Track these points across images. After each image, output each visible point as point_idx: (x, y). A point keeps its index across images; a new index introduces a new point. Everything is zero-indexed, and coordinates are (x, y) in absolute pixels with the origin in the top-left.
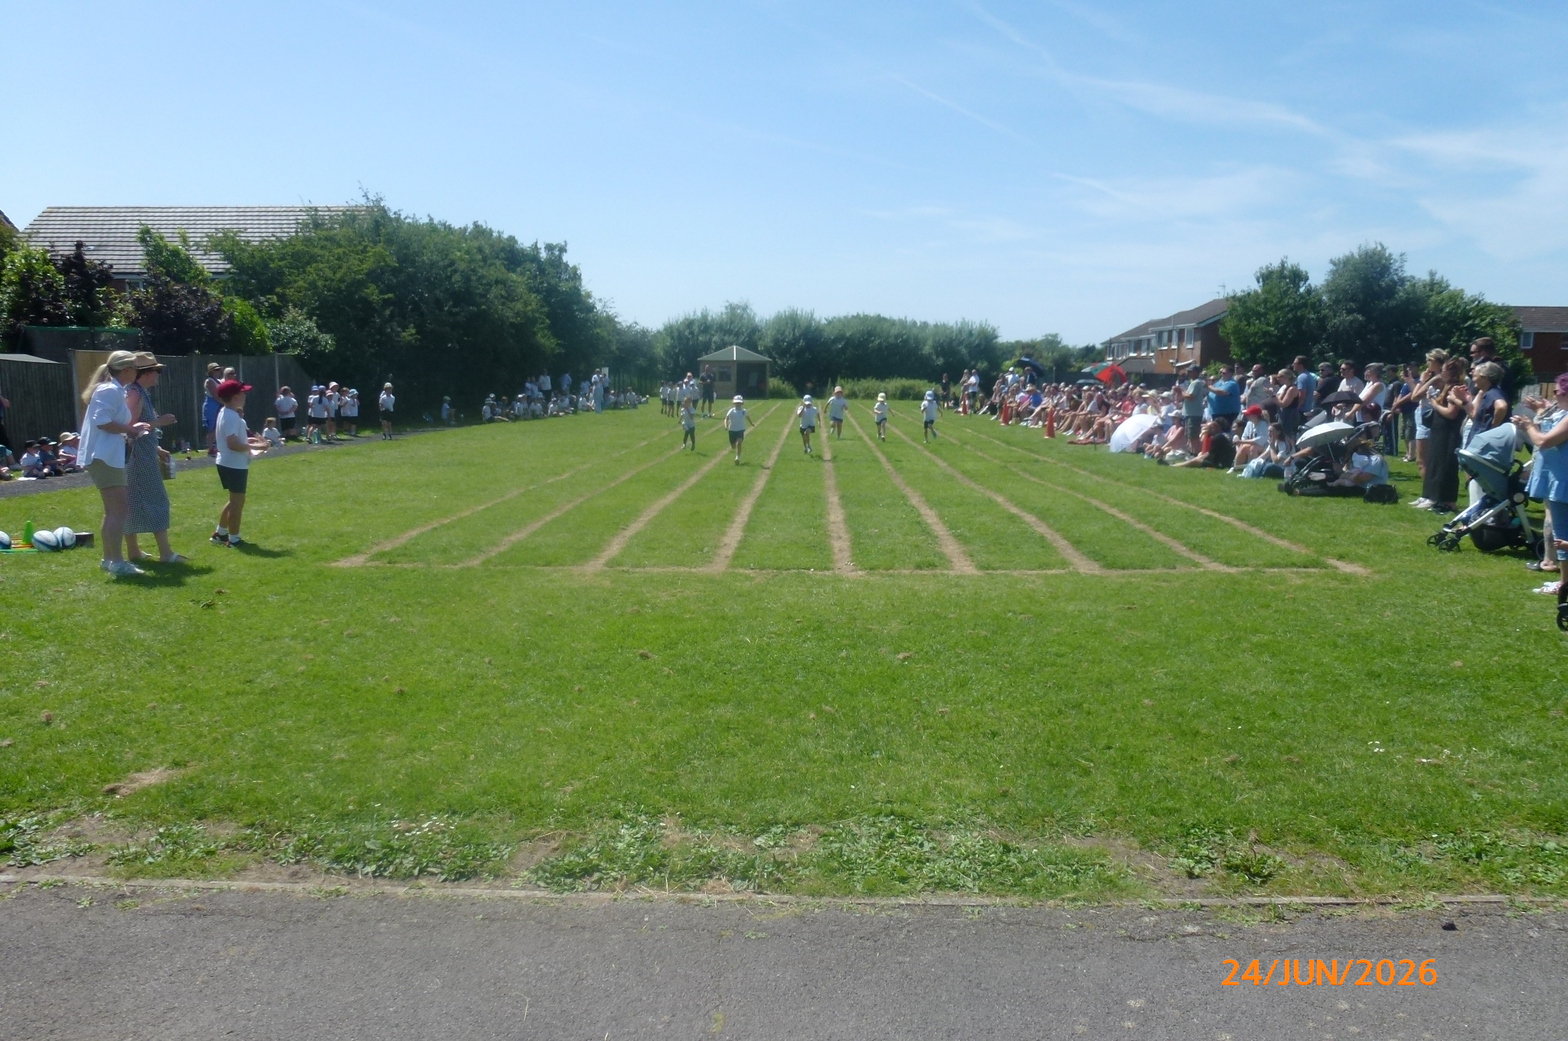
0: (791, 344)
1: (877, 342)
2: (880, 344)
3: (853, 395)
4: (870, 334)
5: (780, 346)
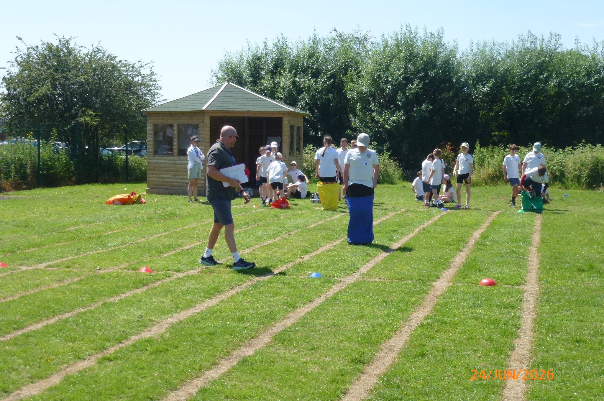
0: (400, 87)
1: (553, 83)
2: (559, 85)
4: (542, 67)
5: (382, 90)
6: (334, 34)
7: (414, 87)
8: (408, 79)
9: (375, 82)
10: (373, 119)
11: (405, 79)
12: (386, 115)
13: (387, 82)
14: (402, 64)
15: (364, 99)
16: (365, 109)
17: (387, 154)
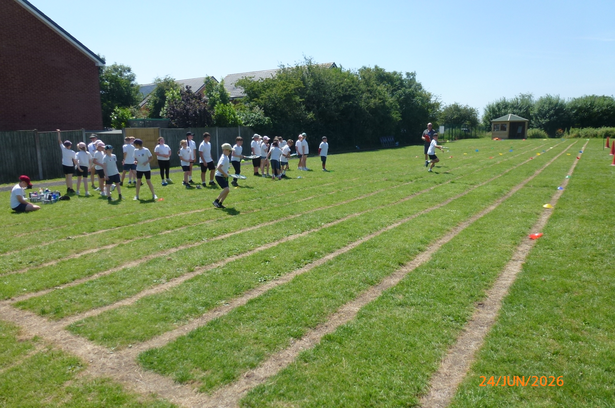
0: (548, 112)
1: (596, 109)
2: (598, 110)
3: (578, 136)
5: (541, 113)
6: (520, 95)
7: (552, 112)
8: (549, 110)
9: (540, 111)
10: (539, 121)
11: (549, 109)
12: (543, 120)
13: (543, 111)
14: (548, 105)
15: (536, 116)
16: (536, 118)
17: (543, 131)
